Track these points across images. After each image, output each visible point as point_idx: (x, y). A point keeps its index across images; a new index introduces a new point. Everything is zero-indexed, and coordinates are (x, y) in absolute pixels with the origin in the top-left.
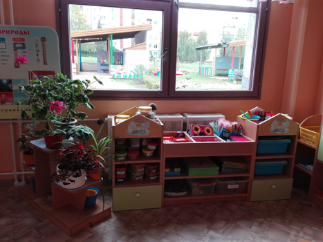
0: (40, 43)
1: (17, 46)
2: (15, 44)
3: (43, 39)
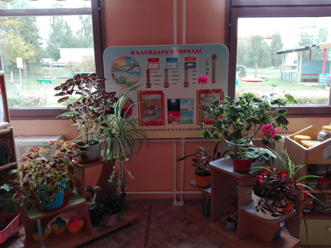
0: (210, 61)
1: (188, 65)
2: (186, 63)
3: (214, 57)
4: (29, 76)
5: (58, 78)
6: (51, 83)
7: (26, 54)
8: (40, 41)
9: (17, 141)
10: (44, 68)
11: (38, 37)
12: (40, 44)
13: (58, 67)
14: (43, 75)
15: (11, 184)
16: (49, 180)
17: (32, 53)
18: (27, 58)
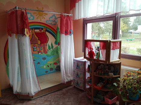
4: (123, 37)
5: (135, 39)
6: (132, 40)
7: (123, 28)
8: (129, 23)
9: (122, 67)
10: (130, 34)
11: (129, 21)
12: (130, 24)
13: (136, 33)
14: (129, 37)
15: (117, 84)
16: (135, 88)
17: (126, 28)
18: (123, 30)
